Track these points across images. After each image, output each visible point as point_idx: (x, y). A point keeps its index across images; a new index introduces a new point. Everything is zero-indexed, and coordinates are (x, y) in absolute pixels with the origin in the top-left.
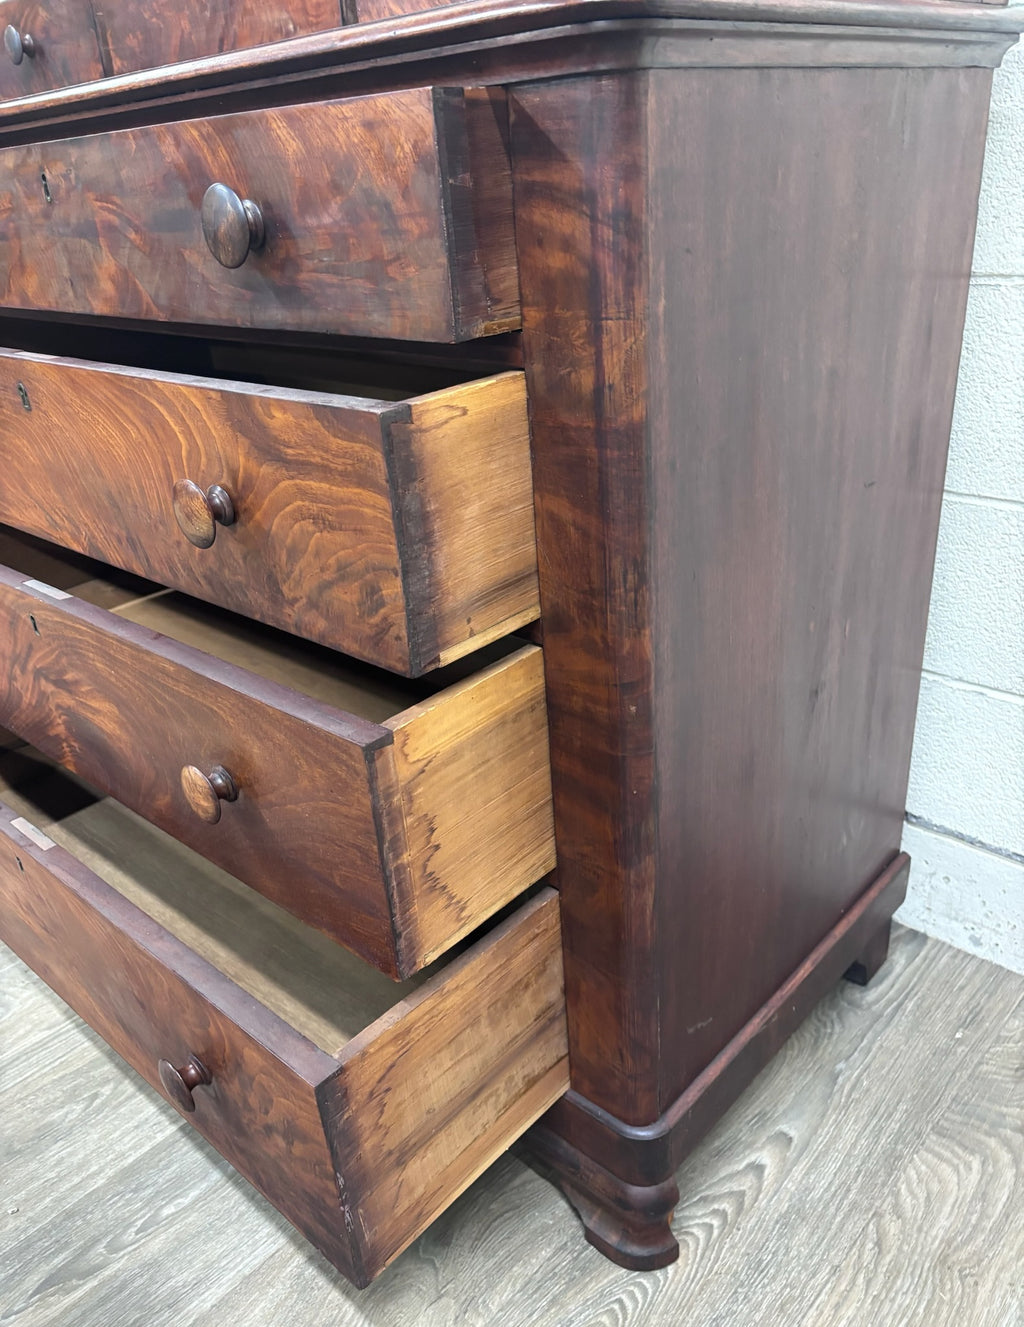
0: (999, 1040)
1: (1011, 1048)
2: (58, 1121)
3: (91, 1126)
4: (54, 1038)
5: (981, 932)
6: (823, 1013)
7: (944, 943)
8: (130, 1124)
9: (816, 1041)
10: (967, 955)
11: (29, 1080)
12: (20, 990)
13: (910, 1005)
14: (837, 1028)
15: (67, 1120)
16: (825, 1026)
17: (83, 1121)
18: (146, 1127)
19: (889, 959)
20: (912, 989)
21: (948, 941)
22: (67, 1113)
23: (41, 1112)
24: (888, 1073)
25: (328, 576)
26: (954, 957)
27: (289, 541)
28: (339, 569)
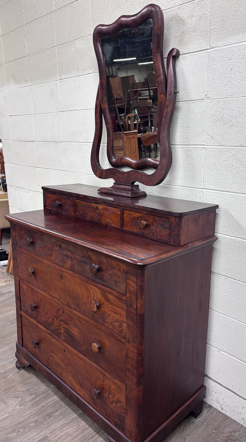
0: (222, 433)
1: (224, 435)
2: (11, 437)
3: (18, 438)
4: (10, 416)
5: (223, 407)
6: (186, 424)
7: (216, 409)
8: (27, 439)
9: (183, 431)
10: (220, 412)
11: (4, 426)
12: (2, 404)
13: (205, 424)
14: (188, 428)
15: (12, 437)
16: (185, 427)
17: (16, 437)
18: (30, 440)
19: (203, 412)
20: (206, 420)
21: (217, 408)
22: (12, 435)
23: (7, 434)
24: (197, 439)
25: (114, 320)
26: (217, 412)
27: (108, 314)
28: (116, 320)
